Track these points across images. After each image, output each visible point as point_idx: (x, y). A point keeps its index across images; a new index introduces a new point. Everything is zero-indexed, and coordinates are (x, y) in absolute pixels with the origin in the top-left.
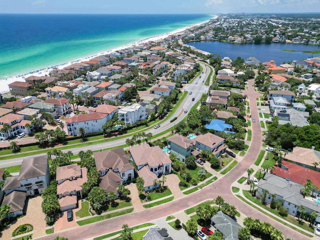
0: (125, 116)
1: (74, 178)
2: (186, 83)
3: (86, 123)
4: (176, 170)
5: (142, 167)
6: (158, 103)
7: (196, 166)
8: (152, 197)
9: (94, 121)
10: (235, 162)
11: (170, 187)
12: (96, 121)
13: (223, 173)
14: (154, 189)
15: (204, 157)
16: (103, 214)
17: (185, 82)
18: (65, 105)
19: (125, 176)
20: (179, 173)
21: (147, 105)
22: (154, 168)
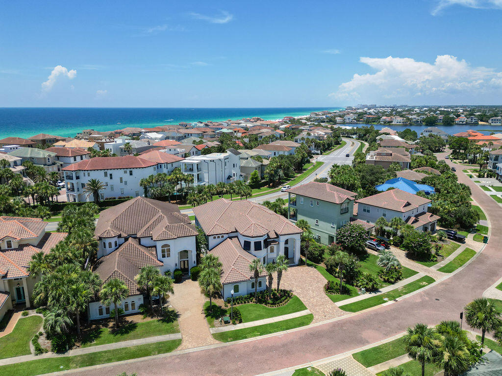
0: (195, 168)
2: (318, 154)
3: (109, 175)
4: (313, 258)
6: (266, 162)
7: (366, 252)
8: (244, 313)
9: (125, 172)
10: (470, 252)
11: (298, 293)
12: (131, 172)
13: (447, 269)
14: (251, 295)
15: (384, 238)
16: (71, 353)
17: (316, 152)
18: (78, 158)
20: (322, 265)
21: (244, 161)
22: (253, 241)
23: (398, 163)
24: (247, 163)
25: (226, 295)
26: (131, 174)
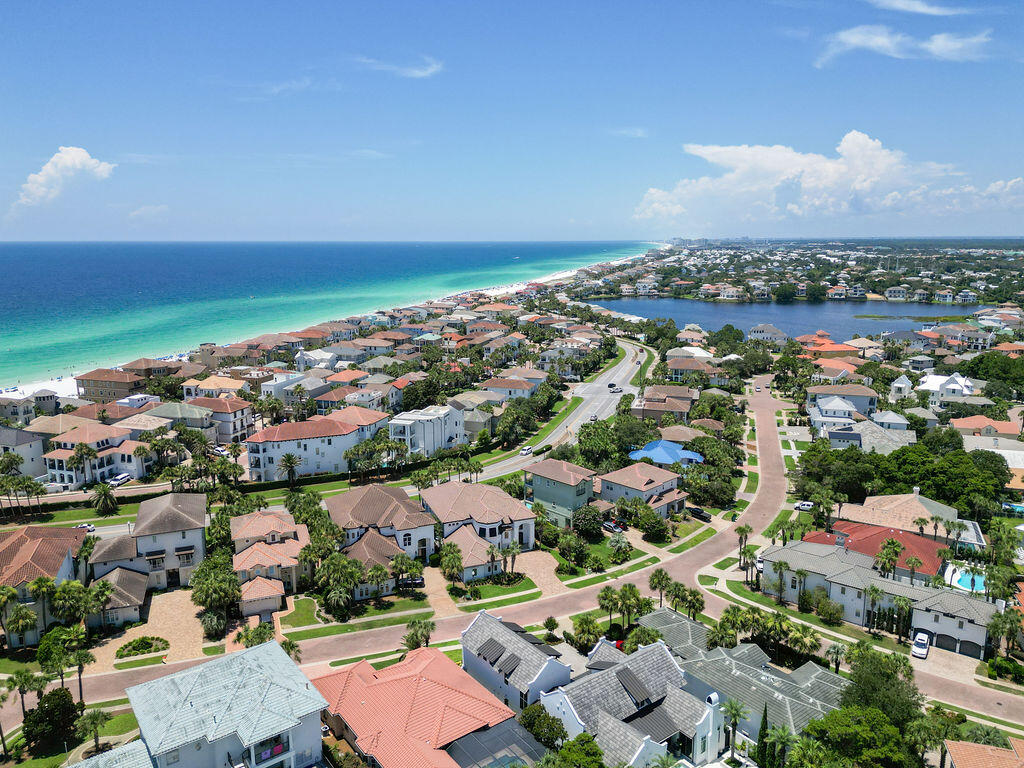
0: (408, 431)
1: (277, 539)
2: (576, 381)
3: (302, 446)
4: (547, 542)
5: (456, 527)
6: (498, 412)
7: (602, 535)
8: (482, 593)
9: (323, 441)
10: (711, 532)
11: (530, 575)
12: (330, 441)
13: (673, 551)
14: (488, 578)
15: (625, 519)
16: (352, 622)
17: (574, 377)
18: (239, 414)
19: (410, 544)
20: (556, 549)
21: (469, 414)
22: (488, 528)
23: (672, 413)
24: (472, 416)
25: (465, 579)
26: (330, 443)
